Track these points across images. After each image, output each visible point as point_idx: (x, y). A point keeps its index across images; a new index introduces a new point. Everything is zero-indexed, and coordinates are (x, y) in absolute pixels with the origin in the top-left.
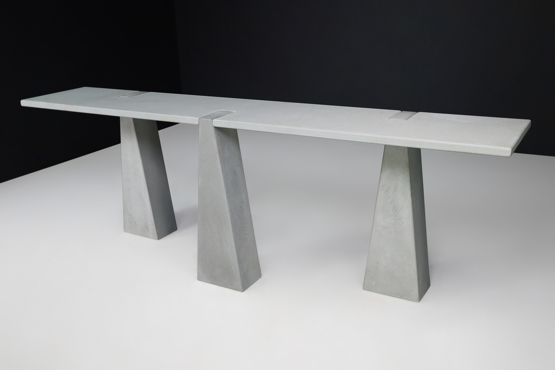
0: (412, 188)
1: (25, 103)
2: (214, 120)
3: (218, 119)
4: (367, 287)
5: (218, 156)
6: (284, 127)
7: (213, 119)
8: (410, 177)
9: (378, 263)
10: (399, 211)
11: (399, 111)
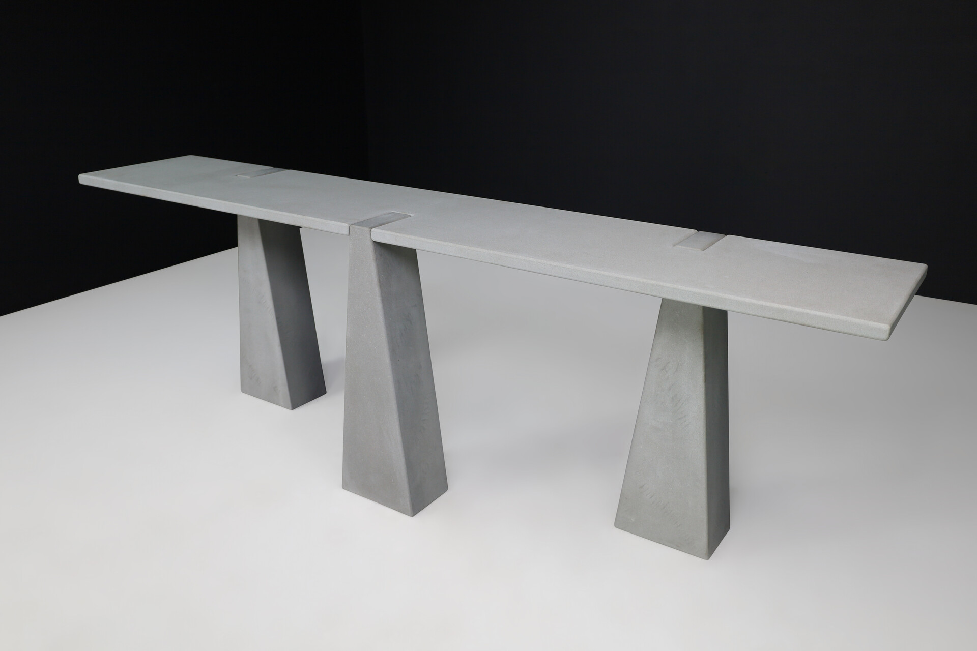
0: (707, 367)
1: (85, 179)
2: (373, 230)
3: (380, 229)
4: (622, 523)
5: (377, 290)
6: (487, 251)
7: (372, 228)
8: (705, 348)
9: (642, 487)
10: (682, 404)
11: (693, 231)
